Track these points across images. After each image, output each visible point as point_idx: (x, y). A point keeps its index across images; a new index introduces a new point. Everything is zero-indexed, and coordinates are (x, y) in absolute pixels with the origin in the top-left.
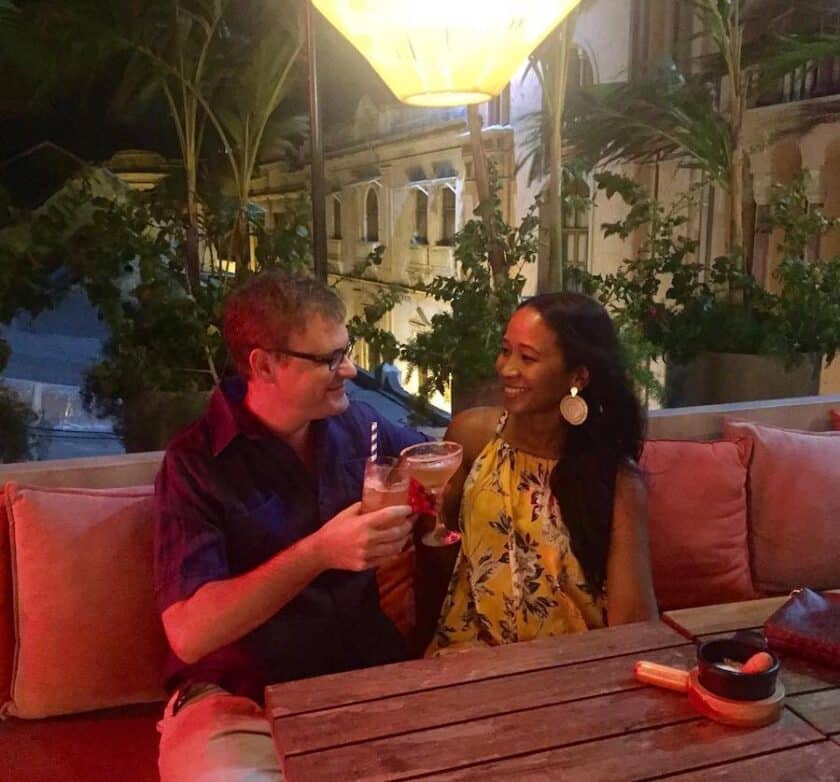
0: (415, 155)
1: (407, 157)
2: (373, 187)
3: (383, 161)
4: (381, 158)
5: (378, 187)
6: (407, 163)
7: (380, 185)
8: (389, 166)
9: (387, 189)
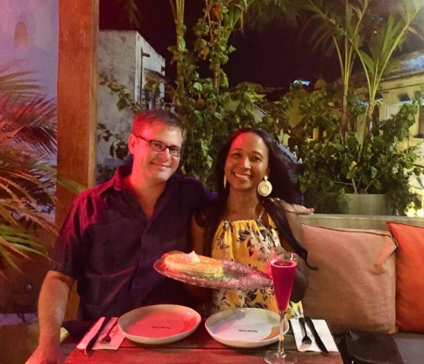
0: (404, 87)
1: (399, 88)
2: (378, 104)
3: (385, 90)
4: (383, 89)
5: (380, 104)
6: (399, 91)
7: (382, 103)
8: (388, 92)
9: (386, 106)
